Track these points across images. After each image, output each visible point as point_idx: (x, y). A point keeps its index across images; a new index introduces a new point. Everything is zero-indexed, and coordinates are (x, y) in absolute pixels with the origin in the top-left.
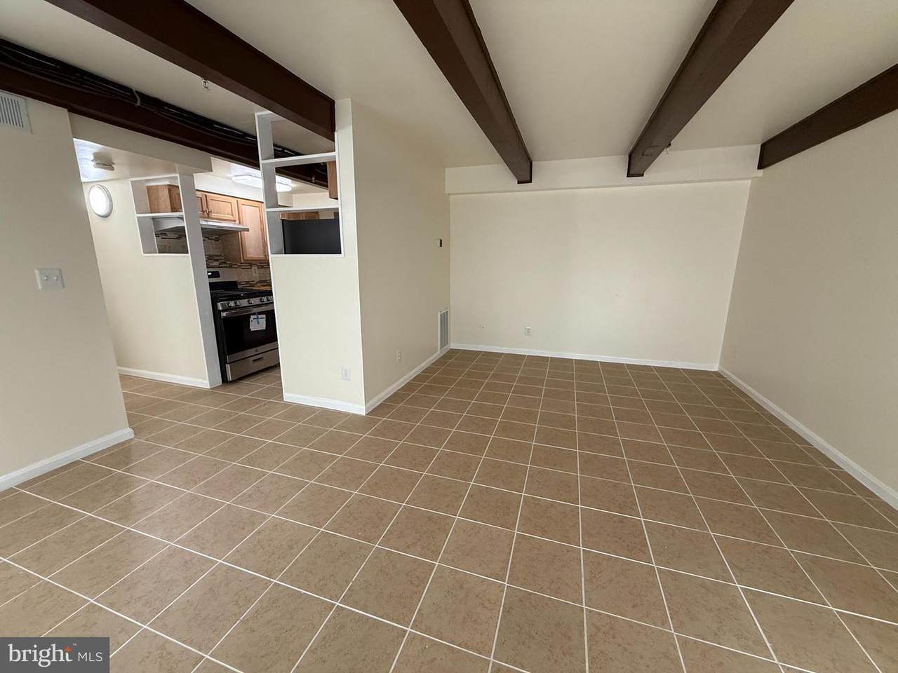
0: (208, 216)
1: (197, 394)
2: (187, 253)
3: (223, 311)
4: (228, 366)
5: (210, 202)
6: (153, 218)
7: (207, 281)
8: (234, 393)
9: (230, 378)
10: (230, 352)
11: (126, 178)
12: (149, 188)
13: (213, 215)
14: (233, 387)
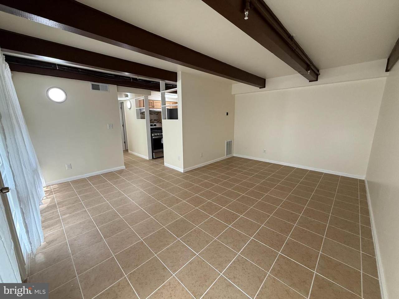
0: (153, 107)
1: (145, 161)
2: (145, 119)
3: (154, 136)
4: (154, 153)
5: (154, 103)
6: (140, 109)
7: (150, 127)
8: (155, 162)
9: (154, 157)
10: (155, 149)
11: (134, 98)
12: (139, 100)
13: (155, 107)
14: (155, 160)
